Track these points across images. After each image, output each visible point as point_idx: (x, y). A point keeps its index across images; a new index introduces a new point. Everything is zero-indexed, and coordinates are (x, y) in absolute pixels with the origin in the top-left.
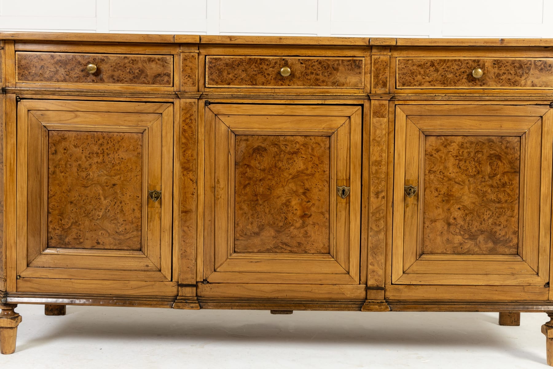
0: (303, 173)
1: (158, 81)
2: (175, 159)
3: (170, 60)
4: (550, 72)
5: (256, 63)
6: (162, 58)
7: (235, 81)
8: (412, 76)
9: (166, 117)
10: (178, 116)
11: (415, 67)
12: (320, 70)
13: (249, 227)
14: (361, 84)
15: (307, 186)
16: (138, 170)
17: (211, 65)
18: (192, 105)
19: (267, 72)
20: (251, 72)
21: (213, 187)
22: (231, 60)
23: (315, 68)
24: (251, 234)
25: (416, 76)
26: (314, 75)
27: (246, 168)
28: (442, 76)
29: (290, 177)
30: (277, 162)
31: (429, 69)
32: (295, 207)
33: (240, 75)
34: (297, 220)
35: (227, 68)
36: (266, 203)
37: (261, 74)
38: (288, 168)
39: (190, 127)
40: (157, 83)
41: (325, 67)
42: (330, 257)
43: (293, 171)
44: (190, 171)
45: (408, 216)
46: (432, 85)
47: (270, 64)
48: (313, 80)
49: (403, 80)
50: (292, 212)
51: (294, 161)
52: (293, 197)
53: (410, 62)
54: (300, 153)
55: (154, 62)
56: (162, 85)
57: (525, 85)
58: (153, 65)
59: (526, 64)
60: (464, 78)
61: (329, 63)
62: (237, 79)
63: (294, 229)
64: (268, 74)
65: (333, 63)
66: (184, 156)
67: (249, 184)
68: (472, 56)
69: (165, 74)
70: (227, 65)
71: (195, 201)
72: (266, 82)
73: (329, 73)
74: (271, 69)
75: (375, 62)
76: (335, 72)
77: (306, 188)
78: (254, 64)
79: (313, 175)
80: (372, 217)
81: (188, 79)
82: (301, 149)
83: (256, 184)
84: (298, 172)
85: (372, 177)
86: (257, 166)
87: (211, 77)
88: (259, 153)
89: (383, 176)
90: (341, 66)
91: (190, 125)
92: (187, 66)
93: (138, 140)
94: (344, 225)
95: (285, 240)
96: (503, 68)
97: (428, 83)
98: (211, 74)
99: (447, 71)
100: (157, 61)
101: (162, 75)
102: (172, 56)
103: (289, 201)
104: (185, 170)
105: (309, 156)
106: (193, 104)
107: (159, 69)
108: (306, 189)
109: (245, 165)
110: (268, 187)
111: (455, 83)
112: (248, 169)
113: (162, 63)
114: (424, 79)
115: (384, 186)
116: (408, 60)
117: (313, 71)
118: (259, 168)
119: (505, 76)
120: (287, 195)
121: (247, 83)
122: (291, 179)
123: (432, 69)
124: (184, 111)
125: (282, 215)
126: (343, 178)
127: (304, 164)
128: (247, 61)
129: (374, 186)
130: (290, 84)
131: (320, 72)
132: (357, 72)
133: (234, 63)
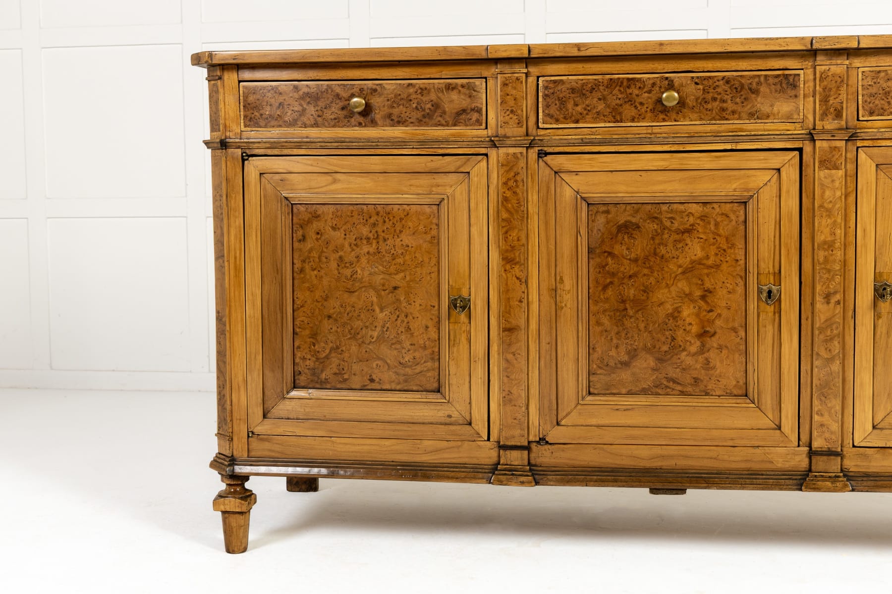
0: (700, 264)
1: (462, 121)
2: (492, 246)
3: (481, 87)
5: (620, 86)
6: (467, 83)
7: (587, 116)
8: (885, 99)
9: (476, 179)
10: (494, 175)
11: (890, 83)
12: (727, 93)
13: (613, 353)
14: (799, 115)
15: (708, 285)
16: (433, 264)
17: (546, 92)
18: (518, 158)
19: (638, 100)
20: (613, 101)
21: (552, 289)
22: (581, 82)
23: (719, 90)
24: (615, 364)
26: (718, 103)
27: (607, 257)
29: (680, 270)
30: (657, 247)
32: (688, 320)
33: (594, 107)
34: (692, 342)
35: (573, 95)
36: (640, 314)
37: (630, 103)
38: (675, 256)
39: (514, 193)
40: (460, 124)
41: (736, 88)
42: (748, 401)
43: (685, 261)
44: (515, 264)
45: (881, 333)
47: (644, 86)
48: (717, 111)
49: (871, 105)
50: (683, 328)
51: (686, 245)
52: (684, 303)
53: (882, 74)
54: (696, 232)
55: (455, 91)
56: (468, 128)
58: (454, 95)
61: (743, 81)
62: (590, 113)
63: (687, 355)
64: (641, 104)
65: (750, 81)
66: (505, 240)
67: (611, 283)
69: (472, 110)
70: (573, 90)
71: (525, 312)
72: (638, 116)
73: (743, 97)
74: (646, 94)
75: (821, 76)
76: (754, 96)
77: (706, 289)
78: (618, 88)
79: (717, 267)
80: (819, 335)
81: (511, 116)
82: (696, 225)
83: (623, 283)
84: (692, 262)
85: (819, 269)
86: (625, 254)
87: (547, 112)
88: (628, 233)
89: (837, 267)
90: (763, 85)
91: (514, 190)
92: (508, 95)
93: (432, 217)
94: (771, 349)
95: (672, 374)
98: (548, 106)
100: (460, 89)
101: (469, 111)
102: (484, 80)
103: (678, 310)
104: (509, 262)
105: (711, 236)
106: (519, 155)
107: (464, 102)
108: (706, 291)
109: (605, 252)
110: (644, 288)
112: (609, 259)
113: (467, 92)
115: (840, 283)
116: (879, 72)
117: (716, 96)
118: (629, 257)
120: (674, 300)
121: (606, 119)
122: (681, 273)
124: (505, 168)
125: (667, 333)
126: (769, 271)
127: (703, 249)
128: (606, 84)
129: (822, 284)
130: (677, 119)
131: (728, 97)
132: (791, 95)
133: (585, 88)
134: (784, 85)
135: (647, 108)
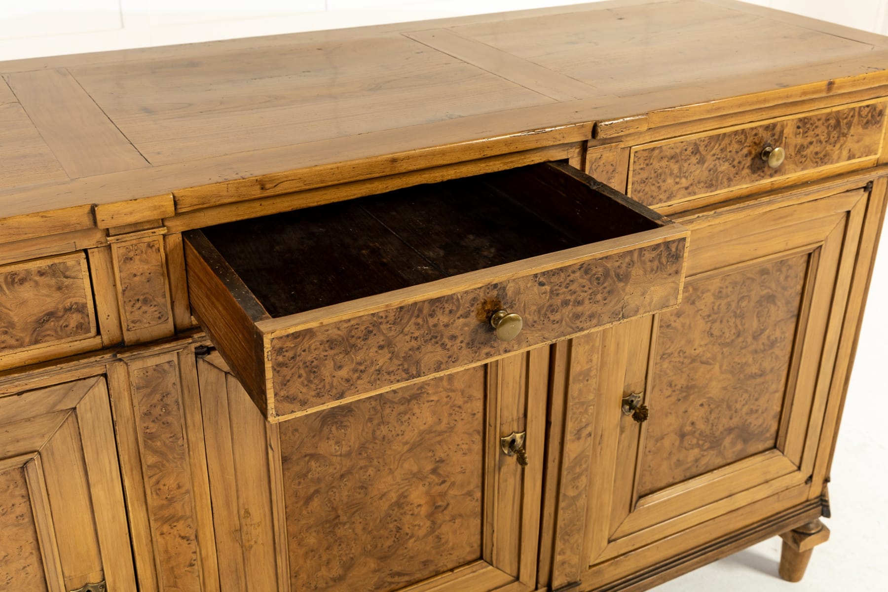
0: (431, 432)
1: (48, 332)
2: (133, 505)
3: (78, 268)
4: (878, 126)
5: (418, 316)
6: (50, 267)
7: (359, 382)
8: (656, 184)
9: (89, 415)
10: (125, 406)
11: (664, 163)
12: (585, 289)
13: (324, 572)
14: (677, 299)
15: (440, 454)
16: (27, 554)
17: (280, 359)
18: (164, 371)
19: (448, 333)
20: (403, 345)
21: (236, 531)
22: (346, 325)
23: (573, 287)
24: (327, 583)
25: (664, 181)
26: (570, 307)
27: (309, 461)
28: (710, 170)
29: (406, 447)
30: (376, 428)
31: (689, 162)
32: (417, 501)
33: (372, 363)
34: (422, 524)
35: (332, 352)
36: (357, 518)
37: (434, 340)
38: (400, 433)
39: (164, 423)
40: (47, 338)
41: (598, 279)
42: (485, 564)
43: (411, 435)
44: (178, 521)
45: (623, 446)
46: (690, 194)
47: (458, 308)
48: (568, 320)
49: (641, 194)
50: (411, 513)
51: (414, 414)
52: (411, 485)
53: (657, 152)
54: (425, 395)
55: (27, 285)
56: (63, 341)
57: (839, 159)
58: (26, 292)
59: (846, 118)
60: (746, 166)
61: (609, 265)
62: (364, 376)
63: (415, 541)
64: (453, 338)
65: (617, 264)
66: (157, 494)
67: (317, 492)
68: (764, 117)
69: (68, 310)
70: (332, 343)
71: (199, 576)
72: (446, 359)
73: (606, 291)
74: (461, 320)
75: (591, 167)
76: (621, 284)
77: (438, 459)
78: (413, 320)
79: (451, 429)
80: (567, 475)
81: (144, 308)
82: (426, 387)
83: (333, 487)
84: (421, 433)
85: (572, 405)
86: (333, 451)
87: (282, 393)
88: (336, 423)
89: (591, 397)
90: (636, 265)
91: (164, 420)
92: (135, 275)
93: (12, 487)
94: (511, 502)
95: (396, 569)
96: (811, 133)
97: (683, 192)
99: (719, 159)
100: (37, 278)
101: (60, 314)
102: (83, 255)
103: (403, 496)
104: (166, 522)
105: (444, 394)
106: (167, 367)
107: (49, 300)
108: (438, 462)
109: (305, 456)
110: (361, 484)
111: (729, 180)
112: (313, 463)
113: (53, 281)
114: (677, 183)
115: (592, 414)
116: (653, 149)
117: (569, 297)
118: (339, 453)
119: (812, 148)
120: (399, 485)
121: (392, 378)
122: (407, 451)
123: (694, 160)
124: (144, 391)
125: (391, 526)
126: (512, 418)
127: (434, 413)
128: (393, 318)
129: (574, 420)
130: (509, 348)
131: (586, 294)
132: (670, 272)
133: (353, 333)
134: (664, 260)
135: (462, 342)
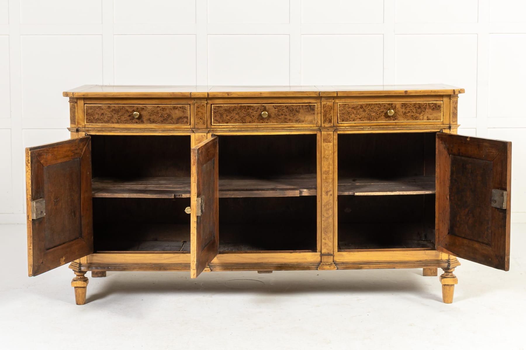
1: (180, 122)
3: (188, 108)
4: (439, 110)
5: (245, 109)
6: (182, 106)
7: (231, 121)
8: (348, 115)
10: (193, 144)
11: (350, 109)
12: (287, 112)
14: (315, 121)
17: (215, 111)
19: (252, 114)
20: (242, 115)
22: (229, 107)
23: (284, 111)
25: (351, 115)
26: (283, 116)
28: (368, 114)
31: (359, 110)
33: (234, 117)
35: (226, 112)
37: (249, 115)
40: (179, 123)
41: (291, 110)
46: (361, 121)
47: (254, 109)
48: (283, 119)
49: (343, 117)
53: (347, 105)
56: (183, 125)
57: (423, 119)
58: (177, 111)
59: (423, 106)
60: (383, 115)
61: (293, 107)
62: (233, 120)
64: (253, 116)
65: (296, 108)
68: (387, 101)
69: (184, 117)
70: (226, 110)
72: (252, 121)
73: (293, 114)
74: (255, 112)
75: (323, 106)
76: (297, 113)
78: (244, 110)
80: (324, 208)
81: (200, 120)
85: (323, 182)
87: (215, 118)
89: (330, 181)
90: (301, 109)
92: (199, 112)
96: (408, 108)
97: (359, 119)
98: (215, 116)
99: (371, 111)
100: (179, 109)
101: (183, 118)
102: (189, 105)
106: (204, 136)
107: (181, 114)
111: (377, 119)
113: (182, 110)
114: (356, 116)
115: (331, 187)
116: (346, 105)
117: (283, 113)
119: (410, 114)
121: (239, 122)
123: (361, 110)
124: (198, 141)
128: (239, 108)
129: (325, 188)
130: (268, 122)
131: (288, 114)
132: (312, 113)
133: (230, 109)
134: (309, 109)
135: (256, 117)
